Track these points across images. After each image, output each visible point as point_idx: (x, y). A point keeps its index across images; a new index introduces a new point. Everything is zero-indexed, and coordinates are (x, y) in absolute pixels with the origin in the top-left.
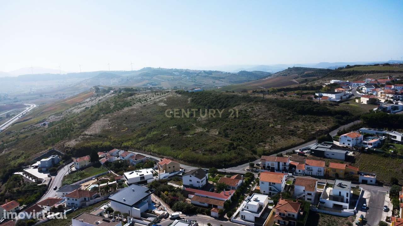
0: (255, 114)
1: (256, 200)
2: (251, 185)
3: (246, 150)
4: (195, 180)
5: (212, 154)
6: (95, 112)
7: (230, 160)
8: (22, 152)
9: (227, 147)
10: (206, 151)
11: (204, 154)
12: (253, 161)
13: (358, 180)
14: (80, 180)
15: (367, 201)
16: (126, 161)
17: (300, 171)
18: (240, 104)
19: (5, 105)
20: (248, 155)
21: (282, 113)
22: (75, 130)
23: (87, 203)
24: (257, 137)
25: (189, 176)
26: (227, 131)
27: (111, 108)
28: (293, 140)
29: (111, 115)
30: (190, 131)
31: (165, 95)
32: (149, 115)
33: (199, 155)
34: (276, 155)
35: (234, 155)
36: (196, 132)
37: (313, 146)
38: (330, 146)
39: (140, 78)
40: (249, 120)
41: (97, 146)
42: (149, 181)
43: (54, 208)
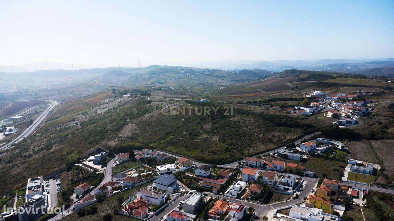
0: (246, 125)
1: (239, 184)
2: (237, 176)
3: (237, 152)
4: (203, 172)
5: (214, 155)
6: (122, 117)
7: (226, 159)
8: (73, 148)
9: (224, 150)
10: (210, 152)
11: (208, 155)
12: (240, 160)
13: (303, 174)
14: (125, 170)
15: (304, 186)
16: (154, 158)
17: (269, 168)
18: (235, 116)
19: (28, 101)
20: (238, 156)
21: (265, 125)
22: (109, 132)
23: (136, 185)
24: (245, 143)
25: (199, 169)
26: (225, 138)
27: (134, 114)
28: (270, 146)
29: (136, 121)
30: (198, 137)
31: (177, 104)
32: (166, 122)
33: (205, 155)
34: (256, 156)
35: (228, 156)
36: (203, 137)
37: (282, 151)
38: (292, 151)
39: (148, 76)
40: (241, 130)
41: (130, 146)
42: (173, 172)
43: (115, 187)
